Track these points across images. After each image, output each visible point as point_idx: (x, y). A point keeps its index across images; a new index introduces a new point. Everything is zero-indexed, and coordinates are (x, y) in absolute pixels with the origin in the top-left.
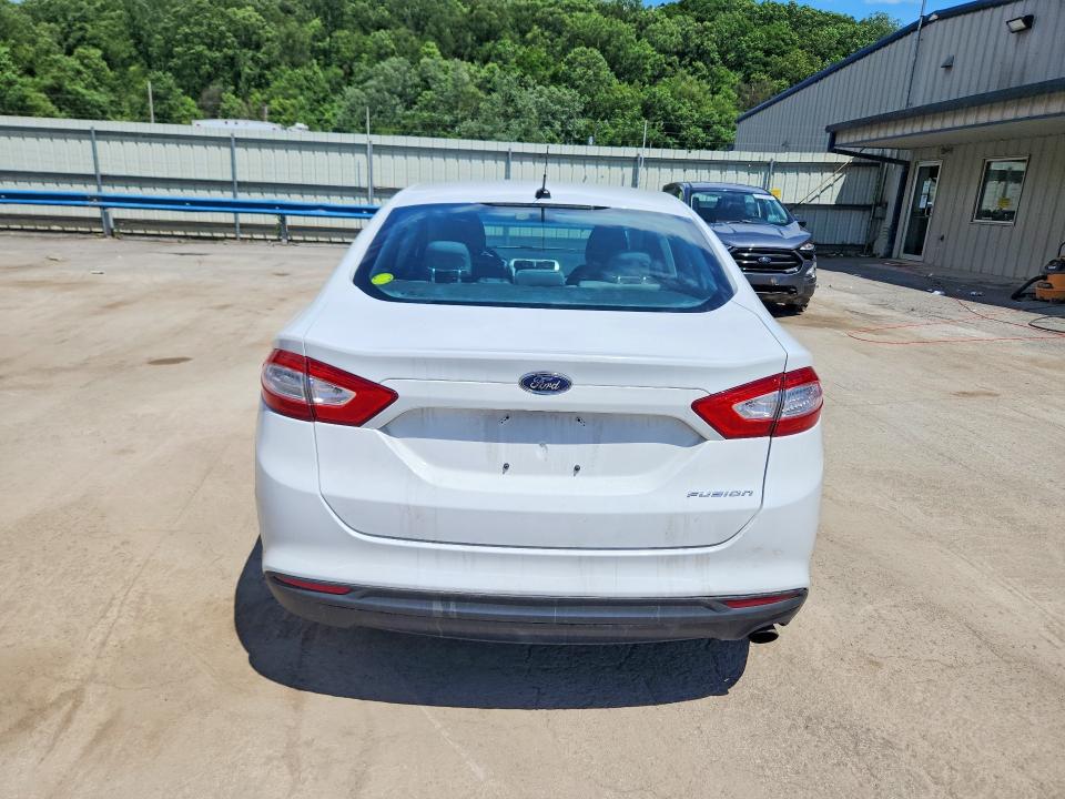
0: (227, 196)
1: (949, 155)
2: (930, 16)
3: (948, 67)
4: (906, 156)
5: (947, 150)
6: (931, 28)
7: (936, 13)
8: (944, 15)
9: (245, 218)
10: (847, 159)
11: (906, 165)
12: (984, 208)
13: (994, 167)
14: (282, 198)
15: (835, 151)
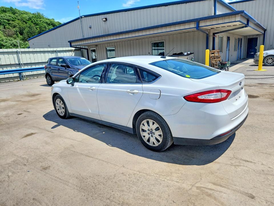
1: (97, 47)
2: (82, 16)
3: (90, 28)
4: (87, 47)
5: (96, 46)
6: (83, 19)
7: (84, 16)
8: (86, 16)
10: (74, 49)
11: (87, 49)
12: (108, 57)
13: (108, 49)
15: (72, 47)
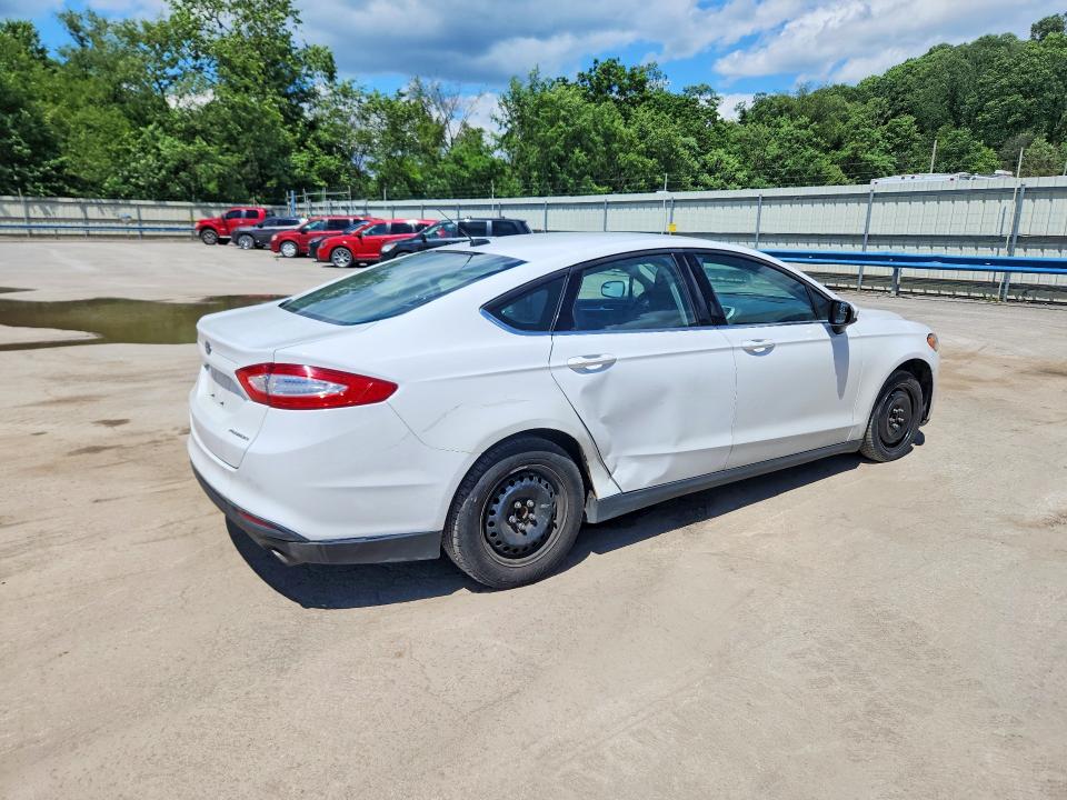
0: (857, 249)
9: (869, 270)
14: (897, 250)
